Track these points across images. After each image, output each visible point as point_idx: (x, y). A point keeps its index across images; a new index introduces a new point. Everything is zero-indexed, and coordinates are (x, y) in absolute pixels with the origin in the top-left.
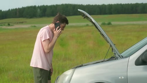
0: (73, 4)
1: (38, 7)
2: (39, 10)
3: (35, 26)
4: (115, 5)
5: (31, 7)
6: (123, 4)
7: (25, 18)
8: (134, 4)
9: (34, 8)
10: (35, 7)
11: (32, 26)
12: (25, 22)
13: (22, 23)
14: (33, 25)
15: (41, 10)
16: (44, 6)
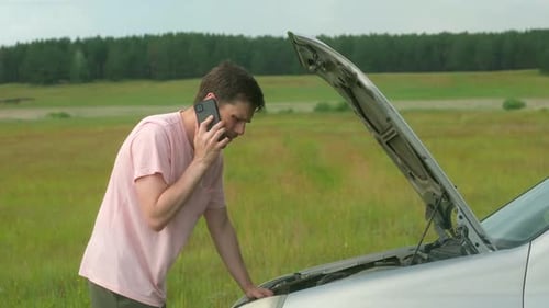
0: (208, 35)
1: (78, 41)
2: (79, 55)
3: (64, 116)
4: (364, 37)
5: (51, 43)
6: (396, 37)
7: (26, 85)
8: (434, 37)
9: (62, 47)
10: (64, 43)
11: (53, 115)
12: (27, 99)
13: (16, 102)
14: (57, 111)
15: (86, 55)
16: (98, 39)
